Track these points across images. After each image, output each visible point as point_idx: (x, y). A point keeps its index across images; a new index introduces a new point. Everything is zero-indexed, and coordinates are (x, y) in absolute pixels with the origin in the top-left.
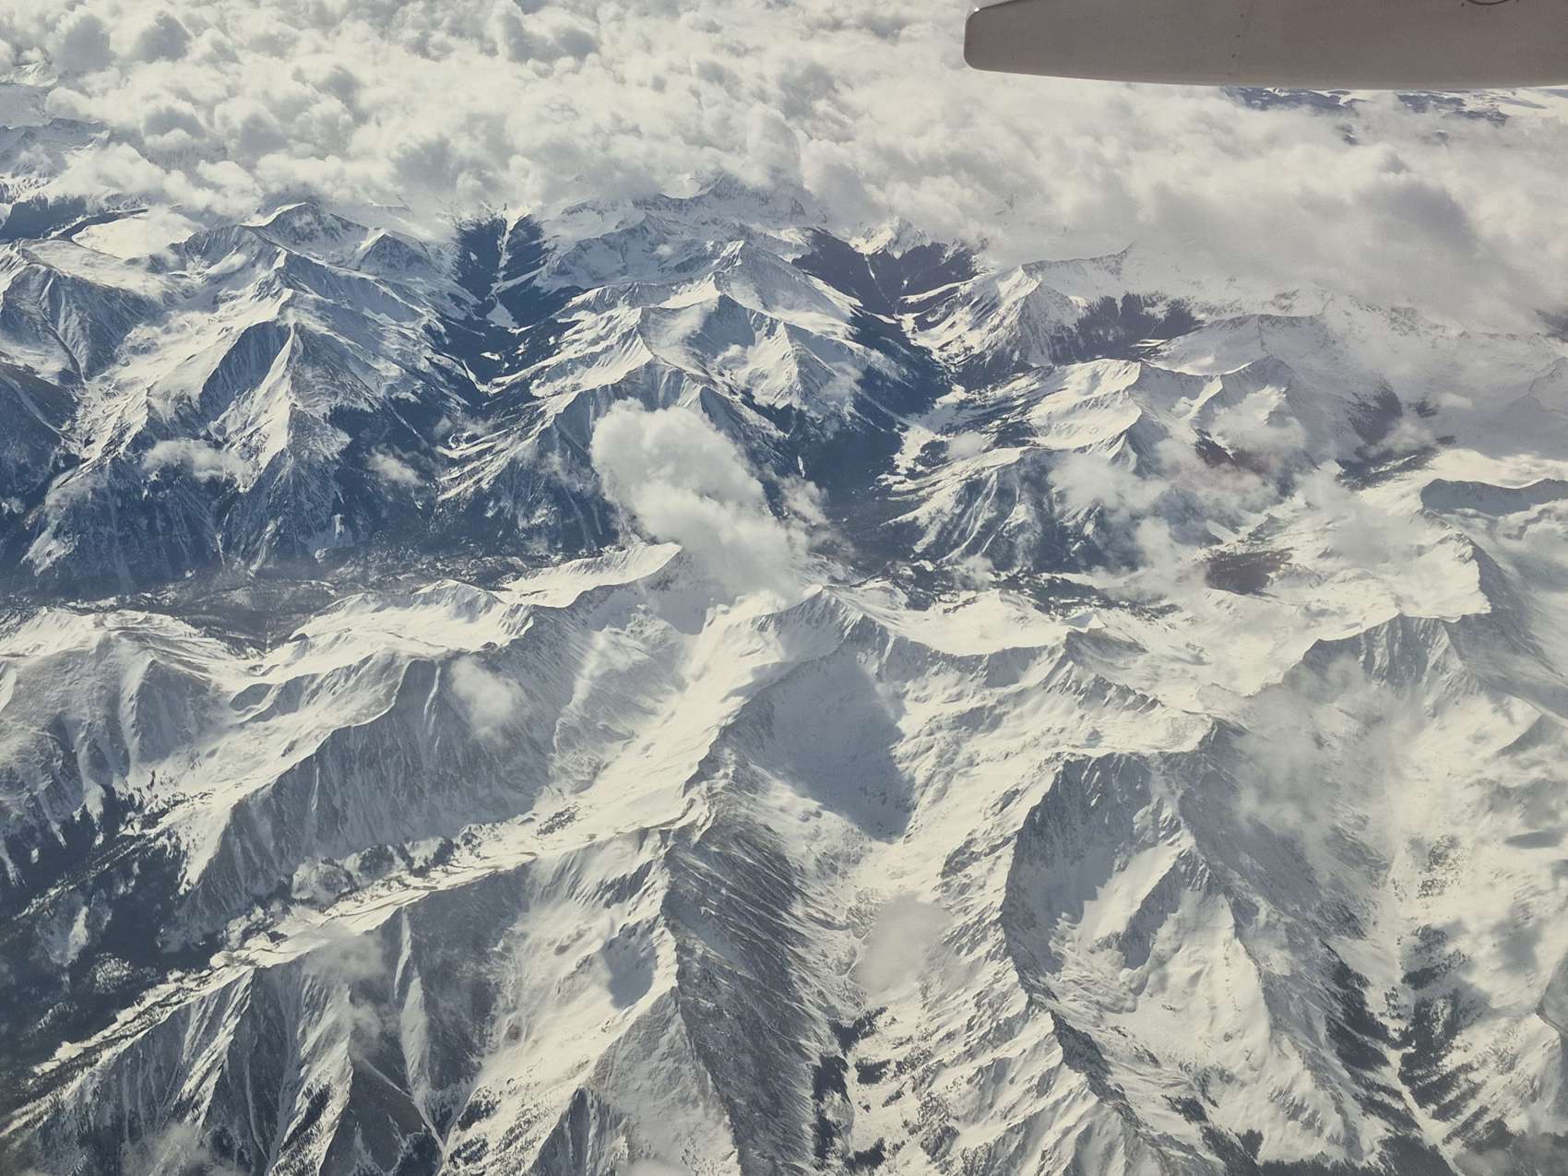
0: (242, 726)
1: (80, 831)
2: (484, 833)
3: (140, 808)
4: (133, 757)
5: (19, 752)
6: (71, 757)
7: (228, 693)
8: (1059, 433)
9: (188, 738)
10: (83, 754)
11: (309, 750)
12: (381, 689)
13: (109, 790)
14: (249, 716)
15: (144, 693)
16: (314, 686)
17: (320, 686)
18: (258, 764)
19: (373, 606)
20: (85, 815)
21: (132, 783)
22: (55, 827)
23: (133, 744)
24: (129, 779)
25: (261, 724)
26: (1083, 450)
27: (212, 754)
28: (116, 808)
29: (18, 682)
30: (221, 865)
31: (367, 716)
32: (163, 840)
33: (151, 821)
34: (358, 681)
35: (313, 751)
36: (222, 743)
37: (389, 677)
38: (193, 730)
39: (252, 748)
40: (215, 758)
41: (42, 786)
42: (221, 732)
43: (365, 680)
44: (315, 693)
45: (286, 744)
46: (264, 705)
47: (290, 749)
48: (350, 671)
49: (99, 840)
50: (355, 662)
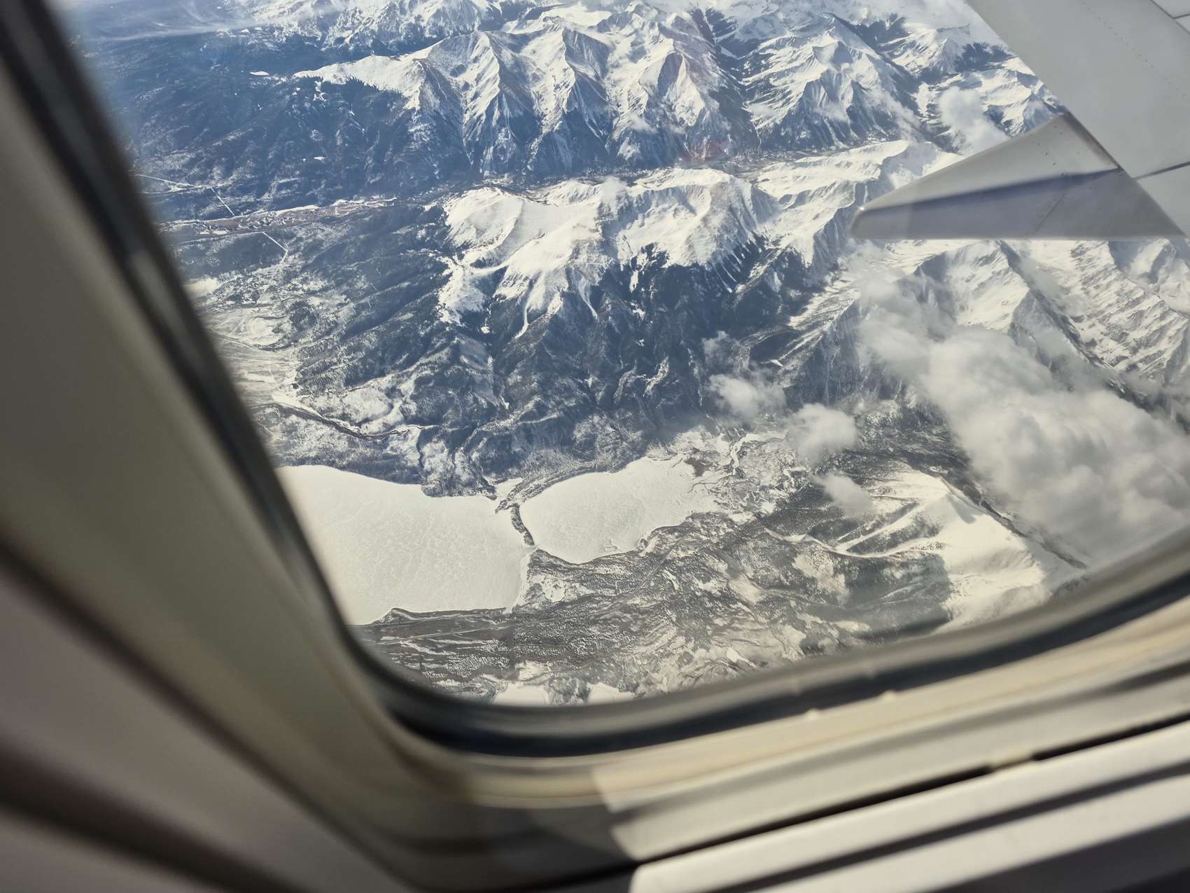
0: (786, 210)
1: (751, 246)
2: (893, 246)
3: (767, 240)
4: (756, 221)
5: (725, 219)
6: (738, 221)
7: (776, 198)
8: (992, 99)
9: (770, 215)
10: (742, 220)
11: (831, 216)
12: (846, 194)
13: (754, 233)
14: (787, 206)
15: (753, 198)
16: (810, 195)
17: (814, 194)
18: (801, 223)
19: (791, 167)
20: (751, 242)
21: (760, 230)
22: (744, 246)
23: (754, 217)
24: (758, 229)
25: (792, 209)
26: (1009, 106)
27: (780, 220)
28: (760, 240)
29: (711, 194)
30: (816, 257)
31: (846, 204)
32: (789, 250)
33: (776, 243)
34: (835, 191)
35: (832, 217)
36: (783, 216)
37: (848, 190)
38: (771, 211)
39: (794, 217)
40: (782, 222)
41: (736, 231)
42: (780, 212)
43: (837, 191)
44: (812, 197)
45: (813, 216)
46: (792, 202)
47: (817, 217)
48: (826, 189)
49: (760, 251)
50: (828, 185)
